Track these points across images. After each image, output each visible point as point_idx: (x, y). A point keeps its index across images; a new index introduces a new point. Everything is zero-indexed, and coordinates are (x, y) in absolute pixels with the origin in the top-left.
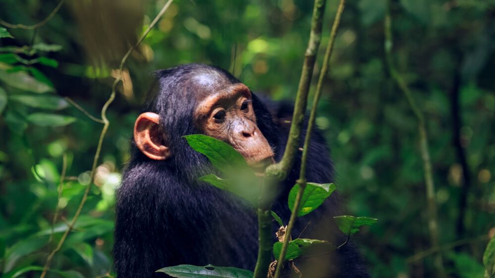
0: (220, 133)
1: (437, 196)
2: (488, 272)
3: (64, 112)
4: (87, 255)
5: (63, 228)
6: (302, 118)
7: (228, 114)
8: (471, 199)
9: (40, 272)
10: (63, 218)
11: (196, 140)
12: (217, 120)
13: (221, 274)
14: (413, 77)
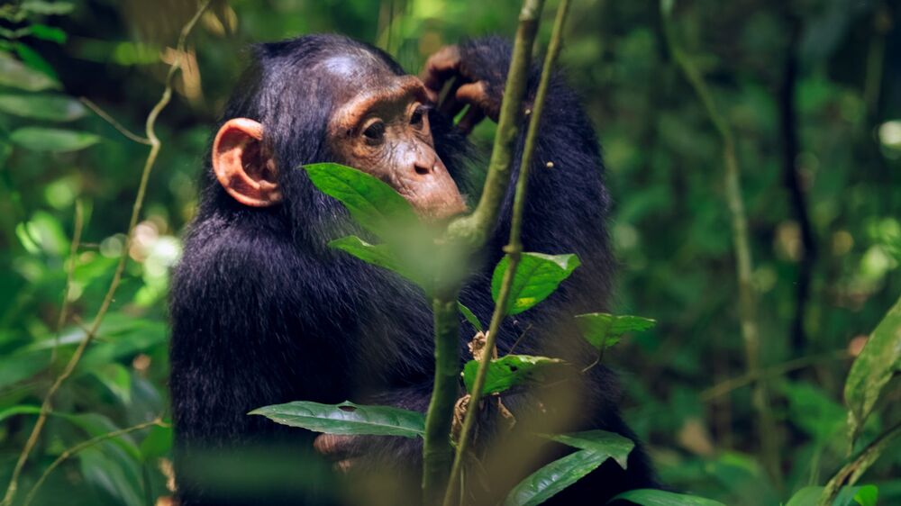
0: (374, 164)
1: (754, 278)
2: (854, 413)
3: (76, 126)
4: (120, 386)
5: (76, 336)
6: (514, 134)
7: (389, 129)
8: (818, 284)
9: (34, 417)
10: (77, 318)
11: (324, 174)
12: (369, 139)
13: (368, 418)
14: (710, 61)
